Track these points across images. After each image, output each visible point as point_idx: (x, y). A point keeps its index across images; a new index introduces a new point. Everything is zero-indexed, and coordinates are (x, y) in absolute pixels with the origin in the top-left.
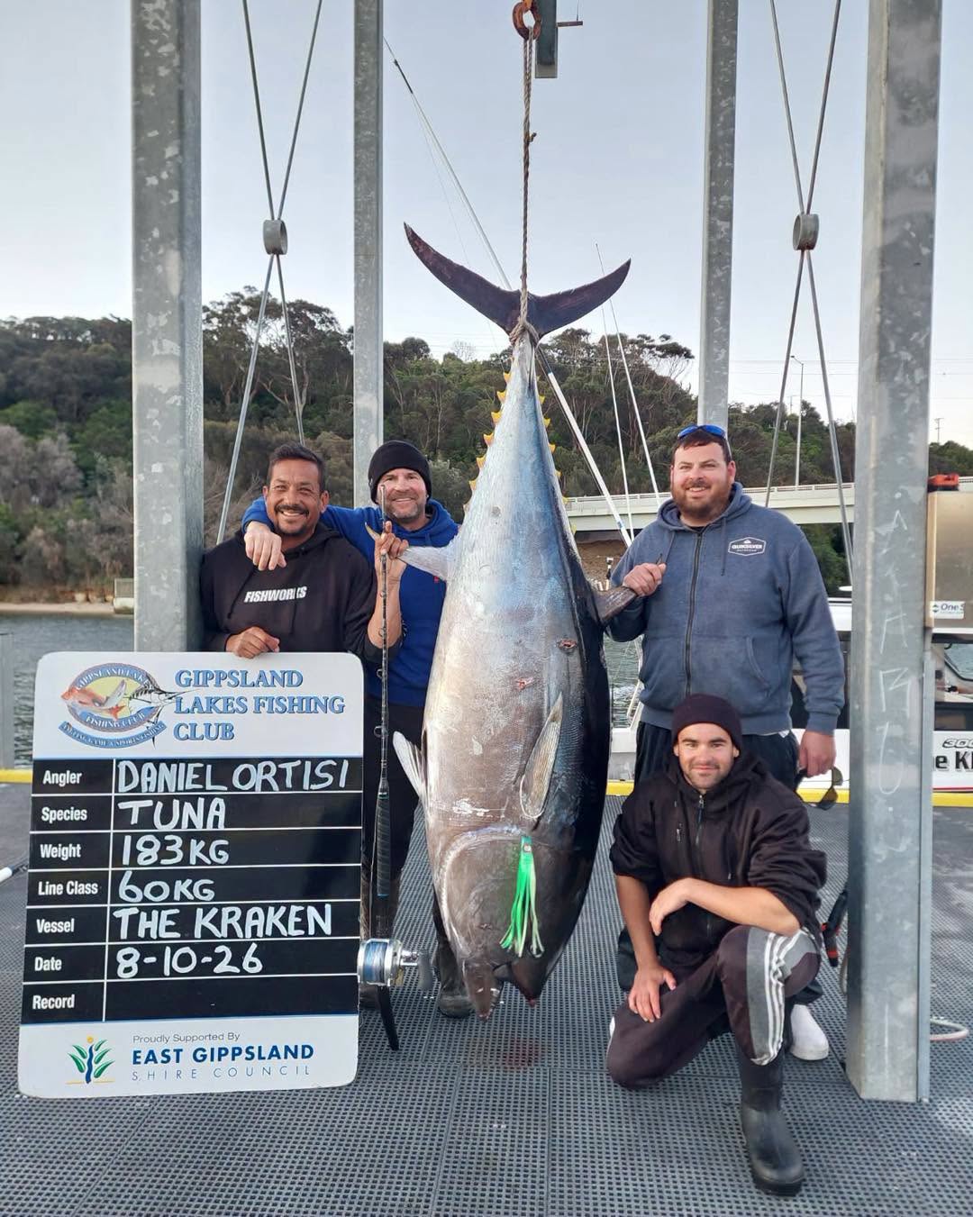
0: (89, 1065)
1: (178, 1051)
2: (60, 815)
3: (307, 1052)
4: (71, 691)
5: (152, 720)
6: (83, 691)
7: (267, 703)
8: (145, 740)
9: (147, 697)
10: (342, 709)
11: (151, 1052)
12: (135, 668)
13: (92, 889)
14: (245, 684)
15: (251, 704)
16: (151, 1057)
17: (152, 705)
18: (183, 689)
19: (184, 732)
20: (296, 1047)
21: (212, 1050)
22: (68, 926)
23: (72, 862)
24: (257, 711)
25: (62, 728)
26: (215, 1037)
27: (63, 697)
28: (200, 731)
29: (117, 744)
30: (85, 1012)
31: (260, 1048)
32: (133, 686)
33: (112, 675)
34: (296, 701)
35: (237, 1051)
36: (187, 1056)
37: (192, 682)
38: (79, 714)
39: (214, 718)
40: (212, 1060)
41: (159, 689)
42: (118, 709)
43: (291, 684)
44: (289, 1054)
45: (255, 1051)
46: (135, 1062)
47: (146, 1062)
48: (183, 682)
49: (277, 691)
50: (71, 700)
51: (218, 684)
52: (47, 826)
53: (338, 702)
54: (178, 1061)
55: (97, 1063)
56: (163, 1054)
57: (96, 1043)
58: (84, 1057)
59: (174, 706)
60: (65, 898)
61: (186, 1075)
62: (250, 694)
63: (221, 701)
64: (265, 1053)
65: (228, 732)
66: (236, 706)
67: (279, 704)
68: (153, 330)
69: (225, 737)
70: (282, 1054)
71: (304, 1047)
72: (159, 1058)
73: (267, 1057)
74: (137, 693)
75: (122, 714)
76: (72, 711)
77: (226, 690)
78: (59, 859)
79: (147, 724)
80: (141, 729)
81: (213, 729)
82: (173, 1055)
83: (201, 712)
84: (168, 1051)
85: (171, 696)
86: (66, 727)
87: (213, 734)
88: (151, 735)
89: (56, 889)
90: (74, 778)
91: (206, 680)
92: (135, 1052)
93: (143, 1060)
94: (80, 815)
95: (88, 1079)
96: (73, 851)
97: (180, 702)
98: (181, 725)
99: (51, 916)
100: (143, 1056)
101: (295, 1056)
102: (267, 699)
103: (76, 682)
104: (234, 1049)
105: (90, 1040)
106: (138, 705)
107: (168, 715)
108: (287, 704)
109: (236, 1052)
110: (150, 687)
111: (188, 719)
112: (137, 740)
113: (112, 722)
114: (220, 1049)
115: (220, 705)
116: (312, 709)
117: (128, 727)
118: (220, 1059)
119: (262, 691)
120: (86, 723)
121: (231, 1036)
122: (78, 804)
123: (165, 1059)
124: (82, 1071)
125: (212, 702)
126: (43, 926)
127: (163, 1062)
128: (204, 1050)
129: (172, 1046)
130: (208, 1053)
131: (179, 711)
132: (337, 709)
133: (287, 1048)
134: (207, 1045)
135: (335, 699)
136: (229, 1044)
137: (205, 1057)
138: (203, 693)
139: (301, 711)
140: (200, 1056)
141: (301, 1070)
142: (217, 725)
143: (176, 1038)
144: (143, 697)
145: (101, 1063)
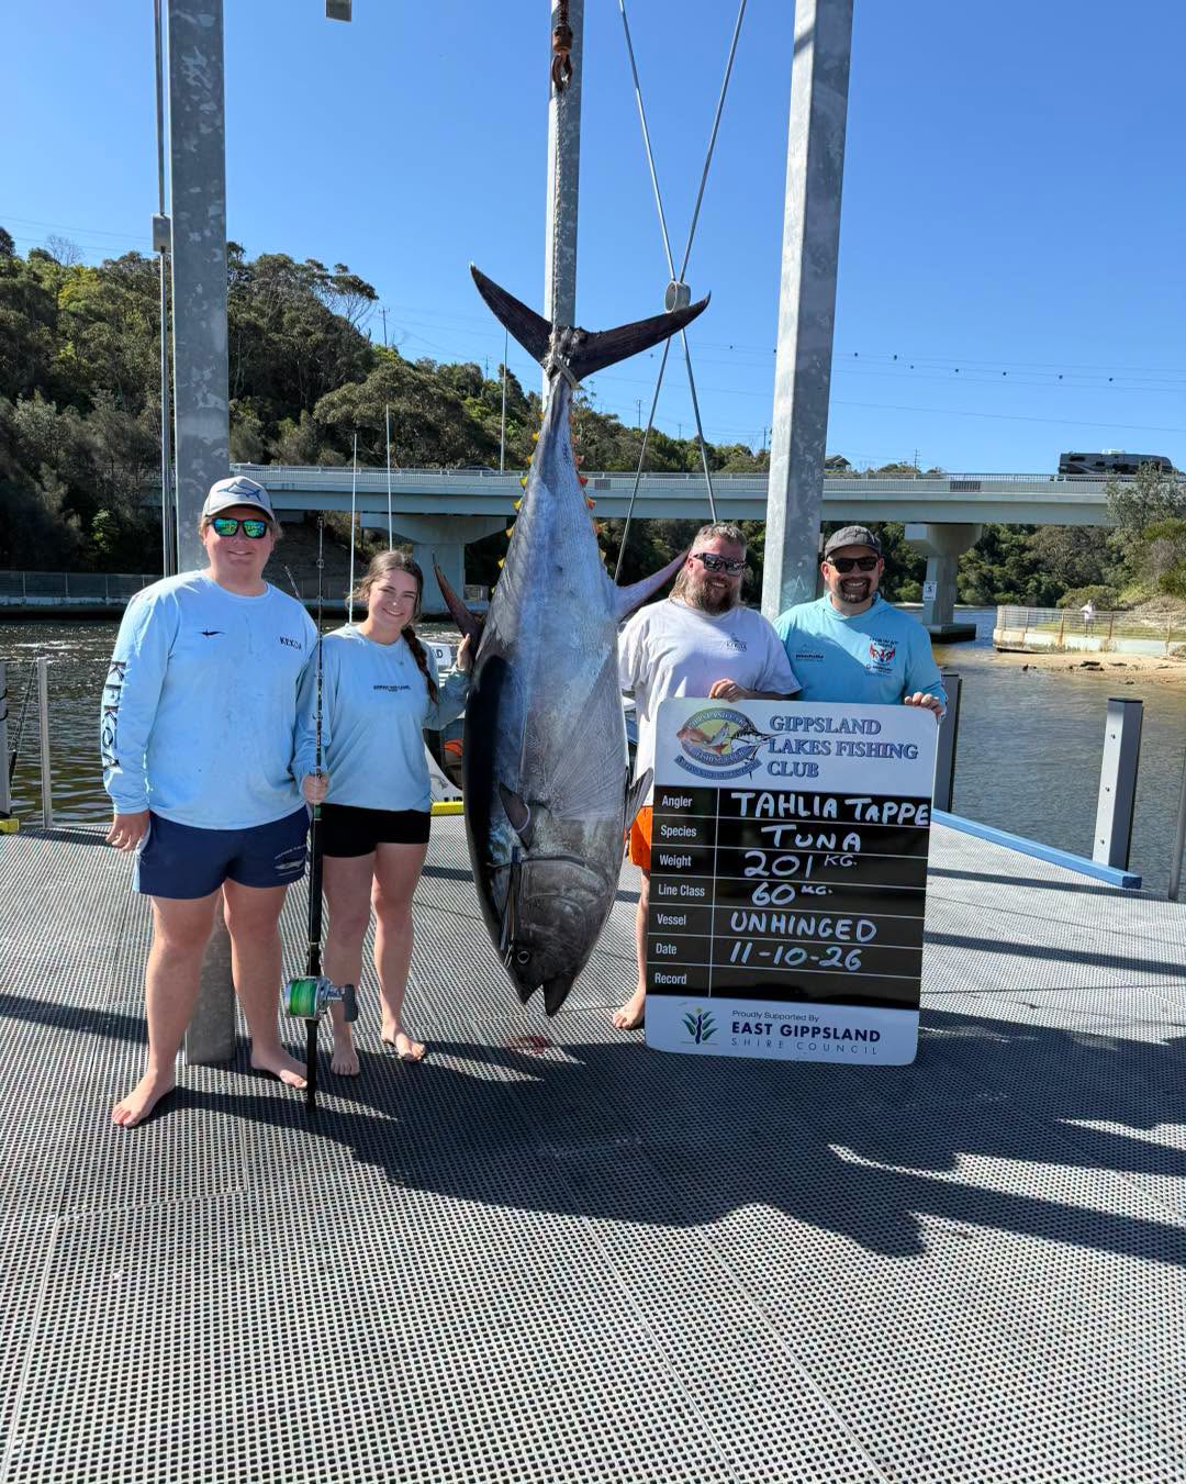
0: (699, 1028)
2: (675, 832)
3: (875, 1037)
4: (684, 730)
5: (750, 757)
6: (695, 731)
7: (848, 747)
8: (744, 773)
9: (746, 738)
10: (915, 755)
11: (747, 1024)
12: (736, 713)
13: (700, 892)
14: (829, 731)
15: (834, 747)
16: (747, 1028)
17: (751, 745)
18: (776, 732)
19: (776, 768)
20: (866, 1032)
21: (797, 1027)
22: (681, 921)
23: (684, 870)
24: (839, 753)
25: (677, 760)
26: (799, 1018)
27: (679, 735)
28: (790, 768)
29: (722, 776)
30: (696, 989)
31: (836, 1030)
32: (734, 728)
33: (719, 718)
34: (874, 747)
36: (775, 1029)
37: (785, 727)
38: (690, 749)
39: (802, 758)
40: (796, 1035)
41: (756, 732)
42: (722, 747)
43: (870, 733)
44: (860, 1036)
45: (832, 1032)
46: (734, 1031)
47: (743, 1032)
48: (777, 726)
49: (858, 737)
50: (684, 738)
51: (806, 730)
52: (665, 839)
53: (911, 749)
54: (768, 1033)
55: (704, 1029)
56: (757, 1027)
57: (703, 1013)
58: (694, 1023)
59: (767, 746)
60: (678, 898)
61: (775, 1044)
62: (834, 738)
63: (808, 744)
64: (840, 1033)
65: (813, 770)
66: (820, 748)
67: (859, 749)
69: (810, 775)
70: (854, 1036)
71: (872, 1033)
72: (754, 1030)
73: (841, 1037)
74: (737, 736)
75: (725, 751)
76: (685, 746)
77: (812, 735)
78: (674, 867)
79: (746, 761)
80: (740, 765)
81: (800, 768)
82: (764, 1028)
83: (791, 752)
84: (761, 1024)
85: (766, 738)
86: (680, 760)
87: (801, 770)
88: (748, 770)
89: (673, 891)
90: (687, 802)
91: (796, 724)
92: (735, 1024)
93: (740, 1029)
94: (692, 832)
95: (698, 1041)
96: (687, 861)
97: (773, 743)
98: (774, 763)
99: (668, 912)
100: (741, 1027)
101: (864, 1038)
102: (848, 743)
103: (691, 722)
104: (814, 1028)
105: (699, 1010)
106: (738, 744)
107: (763, 754)
108: (865, 748)
109: (816, 1031)
110: (750, 728)
111: (780, 758)
112: (737, 773)
113: (717, 758)
114: (803, 1028)
115: (807, 747)
116: (889, 754)
117: (730, 763)
118: (803, 1035)
119: (844, 737)
120: (696, 757)
121: (812, 1018)
122: (690, 823)
123: (759, 1031)
124: (693, 1033)
125: (800, 744)
126: (661, 919)
127: (757, 1033)
128: (790, 1027)
129: (764, 1021)
130: (793, 1029)
131: (772, 750)
132: (911, 755)
133: (858, 1032)
134: (793, 1023)
135: (909, 747)
136: (810, 1025)
137: (790, 1032)
138: (793, 736)
139: (878, 755)
140: (786, 1031)
141: (870, 1050)
142: (805, 764)
143: (767, 1015)
144: (743, 737)
145: (709, 1028)
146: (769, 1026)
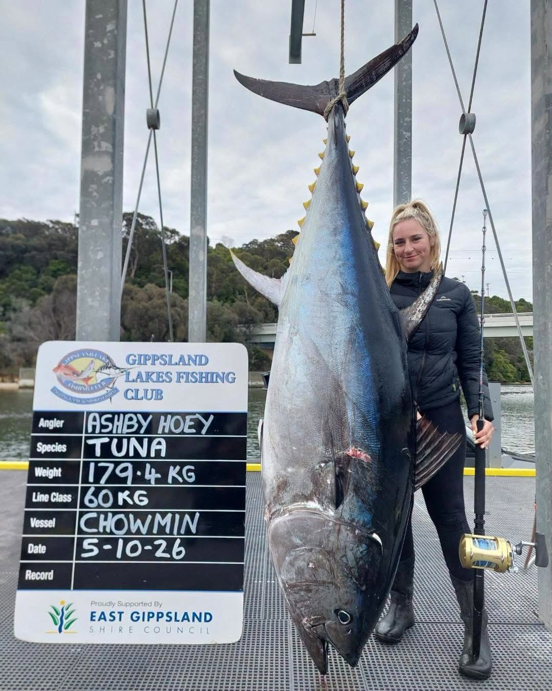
0: (62, 619)
1: (121, 613)
2: (49, 448)
3: (208, 617)
4: (59, 366)
5: (110, 386)
6: (67, 367)
7: (185, 376)
8: (105, 399)
9: (107, 371)
10: (234, 380)
11: (103, 613)
12: (100, 352)
13: (67, 498)
14: (171, 363)
15: (174, 377)
16: (103, 617)
17: (111, 376)
18: (131, 366)
19: (130, 394)
20: (200, 614)
21: (144, 613)
23: (55, 480)
24: (179, 381)
26: (146, 604)
27: (54, 370)
28: (141, 394)
29: (87, 402)
30: (60, 583)
31: (176, 613)
32: (99, 364)
33: (86, 356)
34: (204, 375)
36: (126, 617)
37: (137, 362)
38: (64, 381)
39: (150, 386)
40: (143, 620)
41: (115, 366)
42: (89, 378)
43: (200, 364)
44: (195, 618)
45: (173, 615)
46: (92, 620)
47: (99, 620)
48: (131, 362)
49: (191, 368)
50: (59, 373)
51: (153, 364)
52: (40, 455)
53: (231, 375)
54: (120, 620)
55: (66, 619)
56: (111, 615)
57: (66, 605)
58: (58, 614)
59: (124, 377)
60: (49, 504)
61: (125, 630)
62: (174, 370)
63: (155, 375)
64: (180, 617)
65: (159, 395)
66: (164, 378)
67: (193, 377)
69: (156, 399)
71: (206, 614)
73: (181, 620)
74: (101, 368)
76: (59, 379)
77: (158, 368)
78: (47, 478)
79: (107, 389)
80: (103, 392)
81: (149, 393)
82: (117, 616)
83: (142, 381)
84: (114, 612)
85: (123, 371)
86: (54, 390)
87: (149, 396)
88: (109, 396)
89: (45, 498)
90: (59, 424)
91: (146, 360)
92: (93, 613)
93: (97, 618)
94: (62, 448)
95: (60, 631)
96: (56, 472)
97: (128, 374)
98: (128, 390)
99: (40, 516)
100: (97, 615)
101: (200, 620)
102: (185, 373)
103: (63, 361)
104: (158, 613)
105: (62, 603)
106: (101, 376)
107: (121, 384)
108: (197, 376)
109: (160, 616)
110: (109, 364)
111: (133, 386)
112: (99, 399)
113: (85, 387)
114: (149, 613)
115: (154, 377)
116: (214, 380)
117: (95, 391)
118: (148, 621)
119: (182, 368)
120: (67, 387)
121: (157, 604)
122: (61, 441)
123: (112, 619)
124: (56, 624)
125: (149, 375)
126: (35, 523)
127: (110, 621)
128: (138, 613)
129: (117, 609)
130: (141, 615)
131: (127, 380)
132: (230, 380)
133: (194, 615)
134: (140, 610)
135: (228, 374)
136: (155, 610)
137: (138, 618)
138: (143, 369)
139: (207, 381)
140: (135, 617)
141: (204, 630)
142: (152, 390)
143: (120, 603)
144: (105, 371)
145: (70, 618)
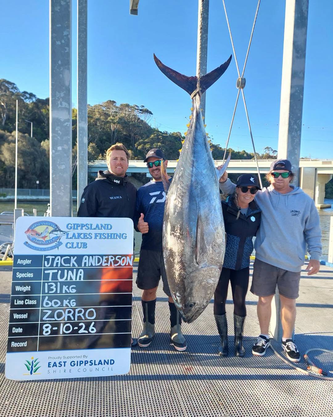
0: (32, 368)
2: (23, 275)
3: (112, 362)
4: (28, 230)
5: (58, 241)
6: (33, 230)
7: (99, 235)
8: (56, 248)
9: (56, 233)
10: (126, 237)
11: (55, 363)
12: (52, 222)
13: (34, 302)
14: (91, 229)
15: (93, 236)
16: (55, 365)
17: (58, 236)
18: (69, 230)
19: (69, 245)
20: (108, 360)
21: (77, 362)
22: (25, 316)
23: (27, 292)
24: (96, 238)
25: (24, 243)
26: (78, 357)
27: (25, 232)
28: (75, 245)
29: (44, 250)
30: (31, 348)
31: (95, 361)
32: (51, 229)
33: (43, 225)
34: (109, 235)
35: (86, 362)
36: (68, 364)
37: (72, 228)
38: (31, 238)
39: (80, 241)
40: (77, 365)
41: (60, 230)
42: (46, 237)
43: (108, 229)
44: (105, 363)
45: (93, 362)
46: (49, 367)
47: (53, 367)
48: (69, 228)
49: (103, 231)
50: (28, 234)
51: (82, 229)
52: (18, 279)
53: (124, 235)
54: (65, 366)
55: (34, 367)
56: (59, 363)
57: (34, 360)
58: (30, 365)
59: (65, 236)
60: (24, 306)
61: (67, 371)
62: (93, 232)
63: (82, 235)
64: (97, 363)
65: (85, 245)
66: (88, 236)
67: (104, 236)
68: (58, 98)
69: (84, 247)
70: (103, 363)
71: (111, 360)
73: (97, 364)
74: (52, 231)
75: (46, 239)
76: (29, 237)
77: (84, 231)
78: (22, 291)
79: (56, 242)
80: (54, 244)
82: (63, 364)
83: (75, 238)
84: (61, 362)
85: (65, 233)
86: (26, 243)
87: (80, 246)
88: (57, 246)
89: (21, 302)
90: (28, 262)
91: (77, 227)
92: (49, 363)
94: (30, 275)
95: (31, 373)
97: (68, 235)
98: (68, 243)
99: (19, 312)
100: (52, 364)
101: (108, 364)
102: (99, 234)
103: (30, 227)
104: (85, 361)
105: (32, 358)
106: (53, 236)
107: (64, 240)
108: (106, 236)
110: (57, 229)
111: (70, 241)
112: (52, 248)
113: (43, 242)
114: (80, 361)
115: (82, 236)
116: (115, 237)
117: (49, 243)
118: (80, 365)
119: (98, 231)
120: (33, 242)
121: (84, 356)
122: (30, 271)
123: (60, 365)
124: (29, 370)
125: (79, 235)
126: (16, 316)
127: (59, 366)
128: (74, 362)
129: (63, 360)
130: (76, 363)
131: (67, 238)
132: (124, 237)
133: (105, 361)
134: (76, 360)
135: (123, 234)
136: (84, 360)
137: (74, 364)
138: (76, 232)
139: (111, 238)
140: (73, 364)
141: (110, 369)
142: (81, 243)
143: (64, 357)
144: (55, 233)
145: (36, 367)
146: (65, 362)
